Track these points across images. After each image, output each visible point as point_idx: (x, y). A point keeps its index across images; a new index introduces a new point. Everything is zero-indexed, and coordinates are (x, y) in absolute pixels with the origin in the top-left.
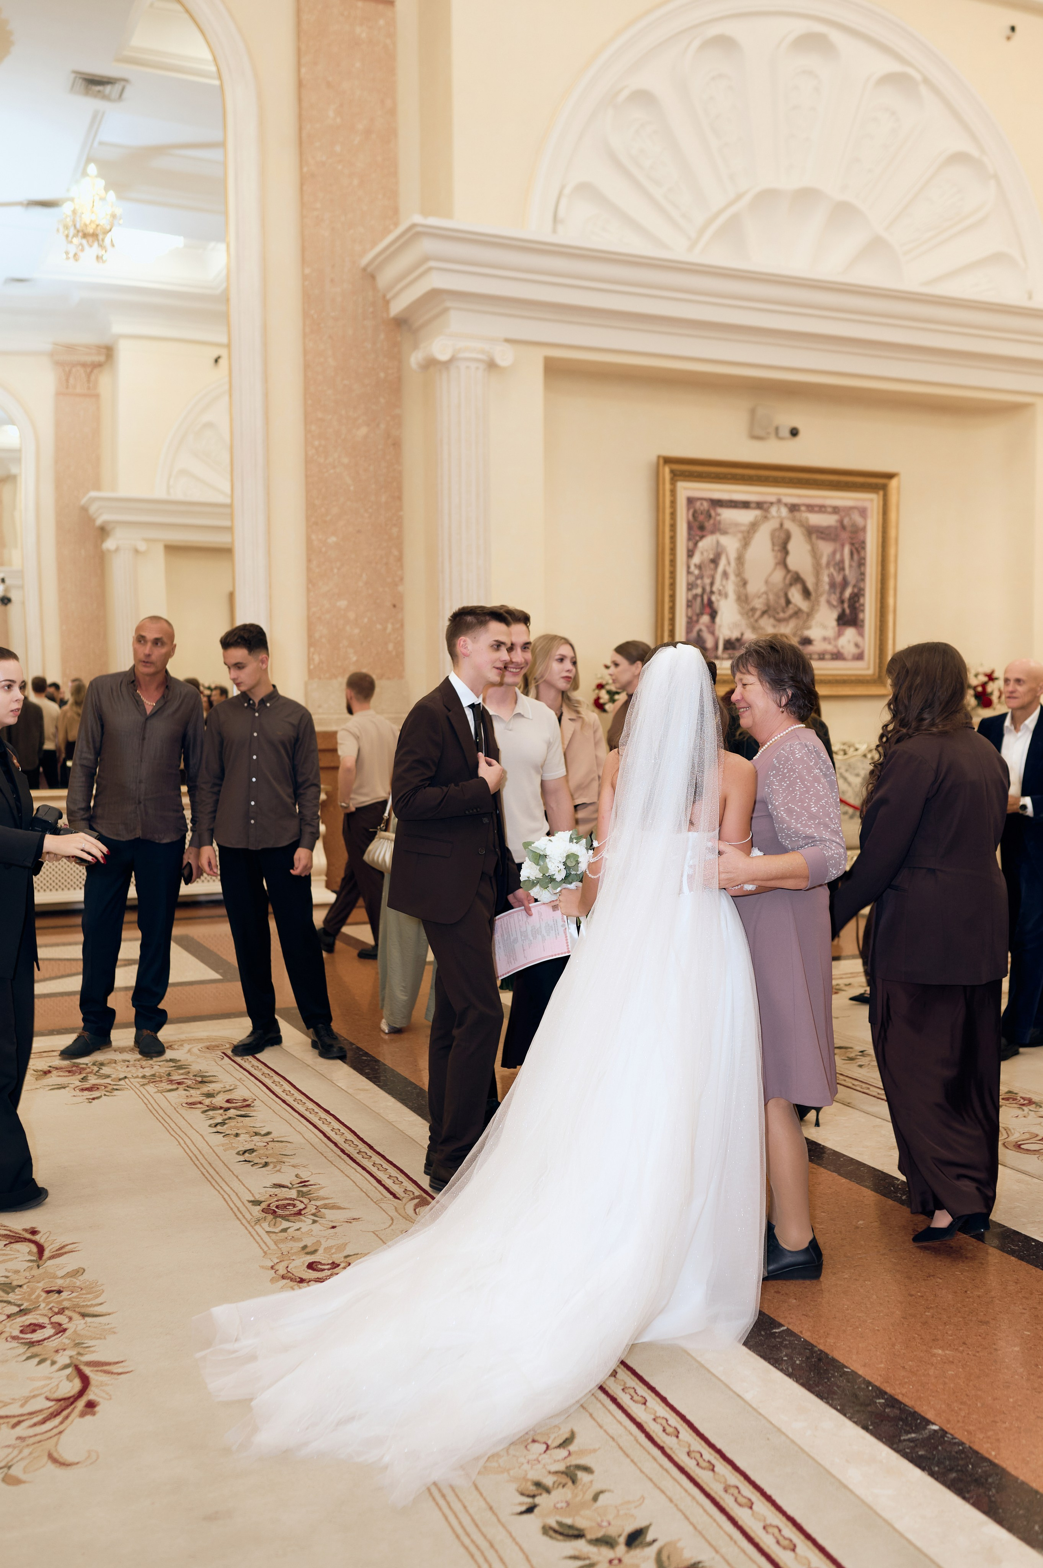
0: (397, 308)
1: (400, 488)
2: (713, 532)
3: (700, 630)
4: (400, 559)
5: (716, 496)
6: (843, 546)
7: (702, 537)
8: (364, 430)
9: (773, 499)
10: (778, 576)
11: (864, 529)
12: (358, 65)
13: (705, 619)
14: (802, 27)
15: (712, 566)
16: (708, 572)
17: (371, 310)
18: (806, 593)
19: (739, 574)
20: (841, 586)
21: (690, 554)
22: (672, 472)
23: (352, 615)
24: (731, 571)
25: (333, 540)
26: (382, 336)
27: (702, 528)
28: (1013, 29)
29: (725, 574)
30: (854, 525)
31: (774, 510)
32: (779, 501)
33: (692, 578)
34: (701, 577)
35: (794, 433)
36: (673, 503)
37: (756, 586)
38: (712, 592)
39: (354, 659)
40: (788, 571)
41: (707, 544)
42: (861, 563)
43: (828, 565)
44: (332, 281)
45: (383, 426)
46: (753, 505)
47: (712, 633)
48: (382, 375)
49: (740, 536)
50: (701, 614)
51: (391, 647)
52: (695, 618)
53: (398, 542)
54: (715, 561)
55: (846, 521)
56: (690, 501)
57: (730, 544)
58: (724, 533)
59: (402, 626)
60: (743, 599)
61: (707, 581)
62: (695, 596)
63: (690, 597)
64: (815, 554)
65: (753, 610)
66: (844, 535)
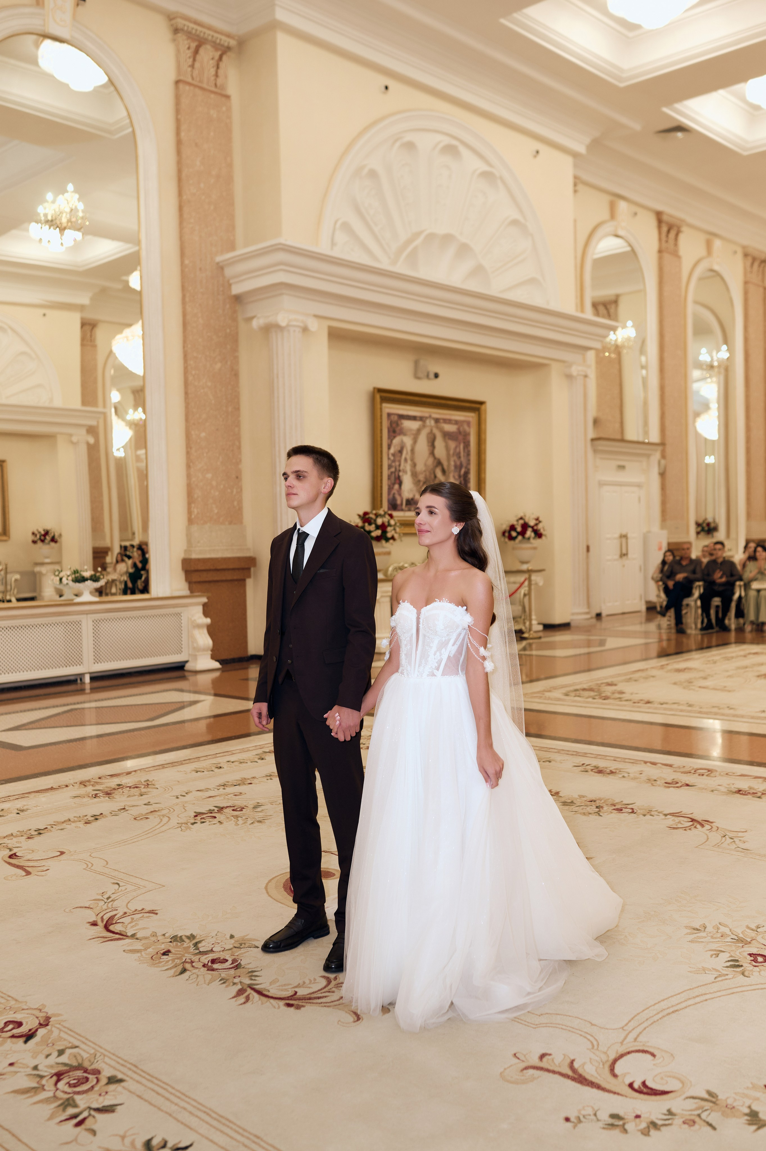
0: (237, 289)
1: (238, 403)
2: (400, 434)
3: (394, 494)
4: (239, 448)
5: (401, 412)
6: (460, 443)
7: (395, 437)
8: (218, 366)
9: (427, 415)
10: (430, 461)
11: (469, 434)
12: (212, 134)
13: (396, 486)
14: (447, 140)
15: (399, 454)
16: (397, 459)
17: (221, 289)
18: (444, 472)
19: (412, 460)
20: (460, 467)
21: (389, 447)
22: (381, 397)
23: (214, 483)
24: (408, 457)
25: (203, 434)
26: (228, 306)
27: (394, 432)
28: (538, 152)
29: (406, 460)
30: (465, 431)
31: (428, 422)
32: (430, 417)
33: (390, 462)
34: (394, 461)
35: (436, 376)
36: (381, 416)
37: (420, 467)
38: (400, 471)
39: (216, 511)
40: (435, 458)
41: (396, 441)
42: (468, 455)
43: (453, 454)
44: (200, 269)
45: (229, 363)
46: (418, 418)
47: (400, 495)
48: (228, 331)
49: (412, 437)
50: (394, 484)
51: (236, 503)
52: (392, 486)
53: (237, 437)
54: (401, 452)
55: (461, 429)
56: (389, 415)
57: (408, 441)
58: (405, 435)
59: (241, 490)
60: (414, 475)
61: (397, 463)
62: (392, 473)
63: (390, 473)
64: (447, 448)
65: (419, 481)
66: (461, 437)
